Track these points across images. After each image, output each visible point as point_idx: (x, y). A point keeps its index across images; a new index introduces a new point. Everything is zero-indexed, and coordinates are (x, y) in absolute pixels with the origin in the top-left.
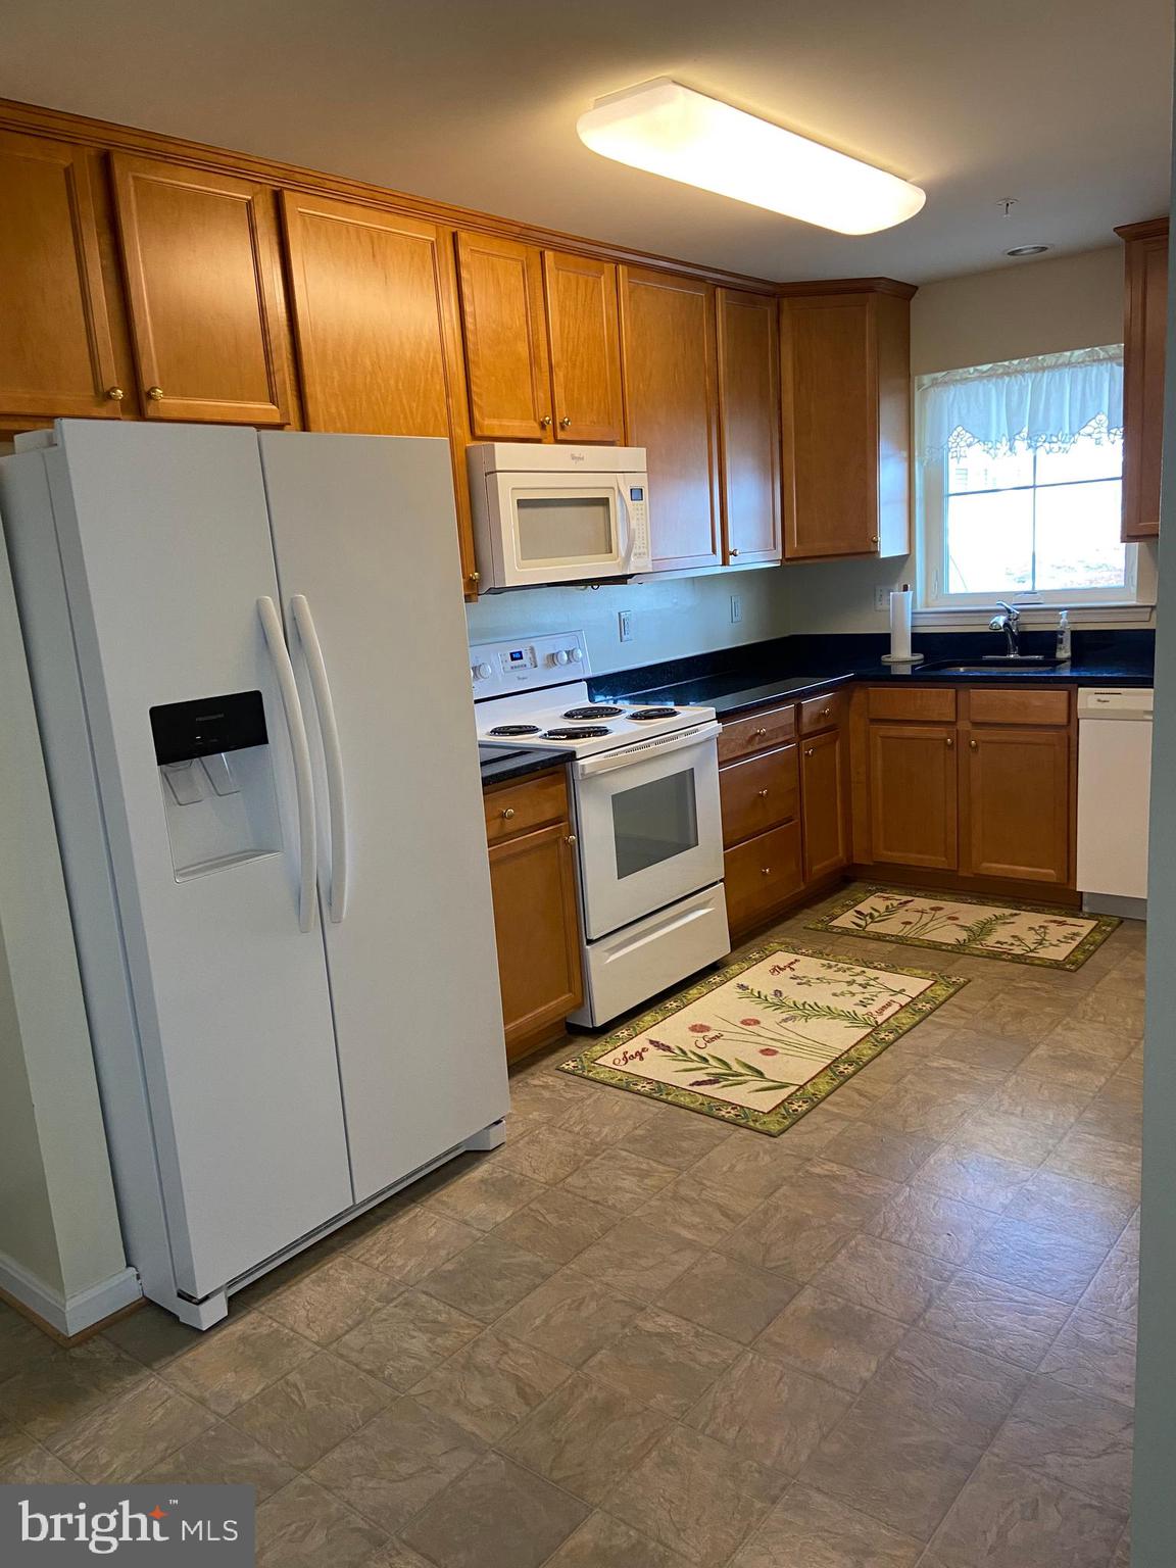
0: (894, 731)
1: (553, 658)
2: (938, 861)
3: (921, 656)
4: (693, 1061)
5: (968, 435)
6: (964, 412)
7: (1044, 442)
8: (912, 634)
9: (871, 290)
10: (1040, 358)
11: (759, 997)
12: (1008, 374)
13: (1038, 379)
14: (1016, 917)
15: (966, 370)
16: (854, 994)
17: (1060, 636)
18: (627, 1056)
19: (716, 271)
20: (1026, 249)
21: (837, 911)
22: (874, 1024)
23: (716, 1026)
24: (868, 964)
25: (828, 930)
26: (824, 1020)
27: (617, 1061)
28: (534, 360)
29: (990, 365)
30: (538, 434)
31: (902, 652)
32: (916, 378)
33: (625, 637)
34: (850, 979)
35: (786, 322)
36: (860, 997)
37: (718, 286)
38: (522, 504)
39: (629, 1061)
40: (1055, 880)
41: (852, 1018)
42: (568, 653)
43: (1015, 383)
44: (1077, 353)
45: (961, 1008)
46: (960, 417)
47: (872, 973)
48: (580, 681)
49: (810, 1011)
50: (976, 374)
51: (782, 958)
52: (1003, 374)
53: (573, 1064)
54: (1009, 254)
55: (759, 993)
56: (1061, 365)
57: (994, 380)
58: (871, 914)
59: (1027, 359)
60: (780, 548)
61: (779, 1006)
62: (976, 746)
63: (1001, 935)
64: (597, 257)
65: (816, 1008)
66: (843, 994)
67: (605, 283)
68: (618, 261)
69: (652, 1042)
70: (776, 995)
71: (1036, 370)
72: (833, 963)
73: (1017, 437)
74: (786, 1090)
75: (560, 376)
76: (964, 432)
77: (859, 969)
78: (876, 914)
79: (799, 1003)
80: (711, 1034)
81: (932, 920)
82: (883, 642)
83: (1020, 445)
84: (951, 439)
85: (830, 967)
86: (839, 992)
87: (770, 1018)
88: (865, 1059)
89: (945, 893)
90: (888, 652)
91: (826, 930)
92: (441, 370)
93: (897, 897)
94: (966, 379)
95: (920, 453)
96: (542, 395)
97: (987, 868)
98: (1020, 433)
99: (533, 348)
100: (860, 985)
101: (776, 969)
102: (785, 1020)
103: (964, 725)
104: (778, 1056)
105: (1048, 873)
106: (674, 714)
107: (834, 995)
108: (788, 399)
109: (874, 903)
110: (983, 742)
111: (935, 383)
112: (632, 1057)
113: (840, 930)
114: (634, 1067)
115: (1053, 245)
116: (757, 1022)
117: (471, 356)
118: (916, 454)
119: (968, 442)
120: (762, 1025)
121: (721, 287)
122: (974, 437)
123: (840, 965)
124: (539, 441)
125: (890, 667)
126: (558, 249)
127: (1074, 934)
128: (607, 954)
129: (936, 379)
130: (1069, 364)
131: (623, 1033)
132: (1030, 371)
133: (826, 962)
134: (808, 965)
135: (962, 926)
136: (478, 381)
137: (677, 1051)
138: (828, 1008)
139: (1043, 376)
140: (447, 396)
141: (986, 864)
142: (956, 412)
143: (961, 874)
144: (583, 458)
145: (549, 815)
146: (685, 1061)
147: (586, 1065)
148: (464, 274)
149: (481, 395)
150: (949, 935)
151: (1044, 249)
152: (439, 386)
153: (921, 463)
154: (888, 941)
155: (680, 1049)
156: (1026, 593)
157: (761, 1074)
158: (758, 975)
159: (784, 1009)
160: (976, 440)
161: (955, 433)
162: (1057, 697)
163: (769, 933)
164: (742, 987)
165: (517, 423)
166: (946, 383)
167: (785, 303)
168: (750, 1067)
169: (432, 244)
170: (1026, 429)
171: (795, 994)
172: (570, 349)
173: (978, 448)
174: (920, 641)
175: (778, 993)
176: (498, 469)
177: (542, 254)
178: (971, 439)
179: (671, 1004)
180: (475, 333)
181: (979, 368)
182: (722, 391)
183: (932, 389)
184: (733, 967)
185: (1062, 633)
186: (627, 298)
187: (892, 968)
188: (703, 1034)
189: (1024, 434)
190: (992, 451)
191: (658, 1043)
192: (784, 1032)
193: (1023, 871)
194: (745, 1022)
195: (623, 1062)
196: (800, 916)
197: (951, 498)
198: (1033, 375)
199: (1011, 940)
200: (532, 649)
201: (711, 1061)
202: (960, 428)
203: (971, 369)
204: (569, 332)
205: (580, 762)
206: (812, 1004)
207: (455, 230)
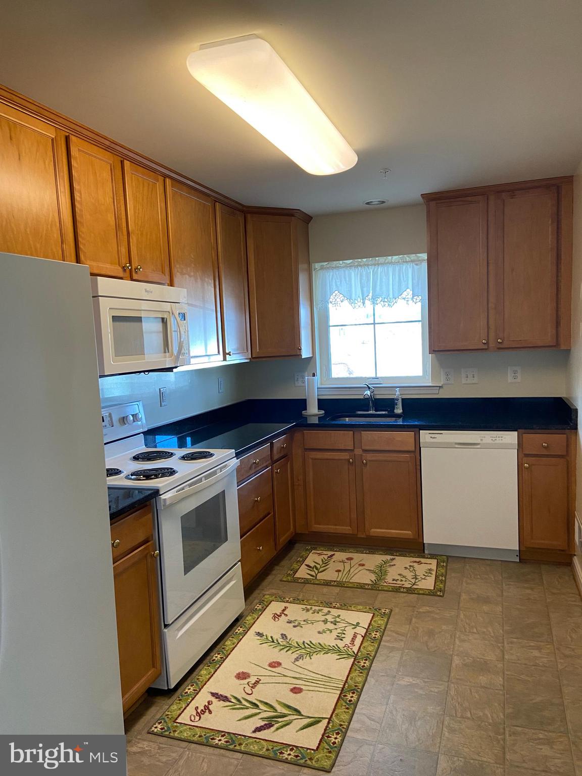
0: (319, 455)
1: (123, 420)
2: (345, 529)
3: (323, 412)
4: (247, 708)
5: (341, 295)
6: (339, 283)
7: (381, 301)
8: (318, 399)
9: (293, 215)
10: (377, 258)
11: (273, 642)
12: (360, 266)
13: (376, 269)
14: (394, 561)
15: (337, 262)
16: (331, 631)
17: (396, 401)
18: (199, 711)
19: (217, 193)
20: (375, 202)
21: (295, 566)
22: (353, 654)
23: (254, 672)
24: (329, 605)
25: (296, 581)
26: (321, 655)
27: (193, 718)
28: (118, 227)
29: (351, 261)
30: (121, 274)
31: (313, 410)
32: (313, 264)
33: (163, 404)
34: (323, 618)
35: (250, 227)
36: (335, 633)
37: (217, 201)
38: (115, 319)
39: (202, 716)
40: (412, 537)
41: (337, 650)
42: (133, 415)
43: (364, 271)
44: (395, 257)
45: (397, 633)
46: (336, 285)
47: (335, 612)
48: (139, 434)
49: (310, 649)
50: (344, 265)
51: (276, 607)
52: (357, 266)
53: (159, 726)
54: (366, 204)
55: (272, 637)
56: (388, 263)
57: (353, 268)
58: (315, 566)
59: (371, 259)
60: (250, 351)
61: (289, 647)
62: (366, 464)
63: (392, 575)
64: (154, 171)
65: (311, 645)
66: (324, 632)
67: (159, 186)
68: (165, 176)
69: (213, 694)
70: (283, 638)
71: (375, 265)
72: (309, 607)
73: (367, 298)
74: (320, 725)
75: (133, 240)
76: (339, 294)
77: (326, 610)
78: (318, 566)
79: (301, 642)
80: (253, 680)
81: (351, 568)
82: (302, 404)
83: (368, 303)
84: (332, 297)
85: (308, 610)
86: (321, 631)
87: (286, 658)
88: (360, 686)
89: (351, 547)
90: (305, 409)
91: (294, 582)
92: (58, 224)
93: (325, 552)
94: (338, 267)
95: (316, 303)
96: (124, 250)
97: (374, 532)
98: (368, 296)
99: (117, 219)
100: (332, 622)
101: (276, 617)
102: (297, 659)
103: (358, 452)
104: (304, 692)
105: (407, 533)
106: (211, 455)
107: (319, 633)
108: (252, 268)
109: (313, 558)
110: (370, 461)
111: (322, 268)
112: (203, 712)
113: (303, 581)
114: (208, 721)
115: (388, 201)
116: (279, 664)
117: (78, 218)
118: (314, 304)
119: (341, 299)
120: (283, 665)
121: (219, 202)
122: (344, 297)
123: (314, 608)
124: (121, 278)
125: (306, 418)
126: (133, 161)
127: (430, 570)
128: (177, 632)
129: (323, 265)
130: (391, 263)
131: (190, 689)
132: (372, 265)
133: (304, 607)
134: (295, 611)
135: (369, 570)
136: (83, 235)
137: (233, 700)
138: (319, 644)
139: (378, 268)
140: (62, 243)
141: (373, 530)
142: (334, 284)
143: (359, 536)
144: (151, 292)
145: (141, 538)
146: (242, 708)
147: (170, 725)
148: (74, 163)
149: (85, 245)
150: (366, 578)
151: (383, 202)
152: (56, 235)
153: (317, 309)
154: (333, 586)
155: (236, 698)
156: (373, 378)
157: (298, 712)
158: (265, 623)
159: (293, 650)
160: (346, 298)
161: (334, 294)
162: (409, 435)
163: (260, 587)
164: (259, 634)
165: (108, 266)
166: (328, 268)
167: (249, 216)
168: (289, 707)
169: (52, 140)
170: (371, 294)
171: (296, 636)
172: (140, 224)
173: (346, 302)
174: (322, 403)
175: (284, 636)
176: (100, 294)
177: (122, 162)
178: (343, 298)
179: (217, 657)
180: (81, 203)
181: (344, 261)
182: (220, 260)
183: (321, 271)
184: (247, 618)
185: (397, 400)
186: (171, 199)
187: (344, 606)
188: (247, 680)
189: (370, 297)
190: (353, 305)
191: (217, 694)
192: (299, 670)
193: (394, 532)
194: (271, 665)
195: (197, 718)
196: (274, 572)
197: (331, 327)
198: (373, 267)
199: (399, 578)
200: (110, 415)
201: (261, 706)
202: (337, 292)
203: (341, 262)
204: (139, 213)
205: (163, 497)
206: (309, 643)
207: (67, 134)
